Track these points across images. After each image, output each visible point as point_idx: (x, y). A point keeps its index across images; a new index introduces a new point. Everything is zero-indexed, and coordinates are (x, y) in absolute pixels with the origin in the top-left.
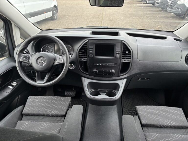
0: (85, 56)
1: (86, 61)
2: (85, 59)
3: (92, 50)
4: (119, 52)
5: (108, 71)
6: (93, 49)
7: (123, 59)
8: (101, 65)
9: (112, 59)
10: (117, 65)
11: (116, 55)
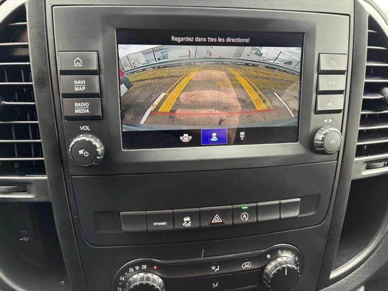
0: (25, 150)
1: (43, 199)
2: (23, 187)
3: (89, 84)
4: (337, 102)
5: (247, 266)
6: (99, 96)
7: (361, 151)
8: (187, 222)
9: (285, 164)
10: (317, 208)
11: (313, 126)
